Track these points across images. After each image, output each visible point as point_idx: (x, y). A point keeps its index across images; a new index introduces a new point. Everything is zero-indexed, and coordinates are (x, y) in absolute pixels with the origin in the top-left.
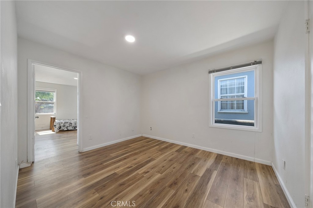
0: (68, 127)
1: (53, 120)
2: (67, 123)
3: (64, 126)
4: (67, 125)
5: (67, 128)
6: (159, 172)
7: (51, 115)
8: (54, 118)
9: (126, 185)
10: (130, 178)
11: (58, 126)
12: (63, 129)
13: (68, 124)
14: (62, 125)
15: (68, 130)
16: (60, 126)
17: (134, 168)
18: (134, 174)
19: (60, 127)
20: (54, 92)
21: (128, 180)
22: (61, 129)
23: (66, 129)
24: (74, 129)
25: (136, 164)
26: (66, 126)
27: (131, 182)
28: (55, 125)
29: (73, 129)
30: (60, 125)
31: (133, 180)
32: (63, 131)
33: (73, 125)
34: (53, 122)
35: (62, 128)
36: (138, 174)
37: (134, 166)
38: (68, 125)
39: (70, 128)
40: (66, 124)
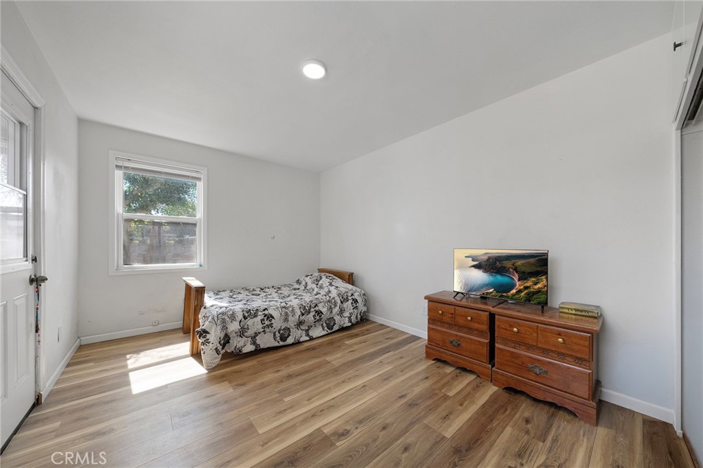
0: (256, 334)
1: (197, 298)
2: (255, 316)
3: (242, 332)
4: (255, 324)
5: (254, 338)
7: (188, 272)
8: (200, 291)
11: (215, 336)
12: (239, 345)
13: (259, 318)
14: (234, 327)
15: (259, 351)
16: (226, 335)
19: (226, 340)
20: (199, 179)
22: (230, 348)
23: (249, 348)
24: (282, 343)
26: (250, 332)
28: (205, 332)
29: (276, 344)
30: (224, 328)
32: (239, 356)
33: (278, 324)
34: (197, 311)
35: (237, 343)
38: (259, 327)
39: (266, 341)
40: (250, 322)
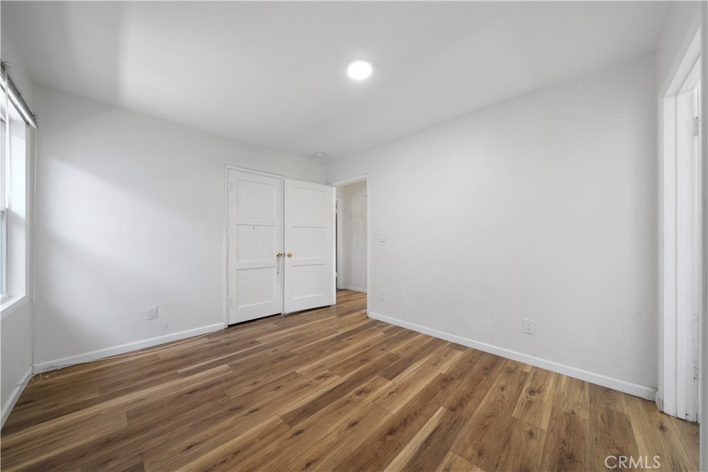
6: (297, 376)
9: (358, 360)
10: (355, 369)
17: (353, 389)
18: (349, 375)
21: (356, 366)
25: (348, 402)
27: (352, 363)
31: (349, 366)
36: (341, 375)
37: (351, 394)
